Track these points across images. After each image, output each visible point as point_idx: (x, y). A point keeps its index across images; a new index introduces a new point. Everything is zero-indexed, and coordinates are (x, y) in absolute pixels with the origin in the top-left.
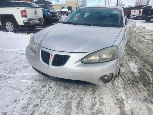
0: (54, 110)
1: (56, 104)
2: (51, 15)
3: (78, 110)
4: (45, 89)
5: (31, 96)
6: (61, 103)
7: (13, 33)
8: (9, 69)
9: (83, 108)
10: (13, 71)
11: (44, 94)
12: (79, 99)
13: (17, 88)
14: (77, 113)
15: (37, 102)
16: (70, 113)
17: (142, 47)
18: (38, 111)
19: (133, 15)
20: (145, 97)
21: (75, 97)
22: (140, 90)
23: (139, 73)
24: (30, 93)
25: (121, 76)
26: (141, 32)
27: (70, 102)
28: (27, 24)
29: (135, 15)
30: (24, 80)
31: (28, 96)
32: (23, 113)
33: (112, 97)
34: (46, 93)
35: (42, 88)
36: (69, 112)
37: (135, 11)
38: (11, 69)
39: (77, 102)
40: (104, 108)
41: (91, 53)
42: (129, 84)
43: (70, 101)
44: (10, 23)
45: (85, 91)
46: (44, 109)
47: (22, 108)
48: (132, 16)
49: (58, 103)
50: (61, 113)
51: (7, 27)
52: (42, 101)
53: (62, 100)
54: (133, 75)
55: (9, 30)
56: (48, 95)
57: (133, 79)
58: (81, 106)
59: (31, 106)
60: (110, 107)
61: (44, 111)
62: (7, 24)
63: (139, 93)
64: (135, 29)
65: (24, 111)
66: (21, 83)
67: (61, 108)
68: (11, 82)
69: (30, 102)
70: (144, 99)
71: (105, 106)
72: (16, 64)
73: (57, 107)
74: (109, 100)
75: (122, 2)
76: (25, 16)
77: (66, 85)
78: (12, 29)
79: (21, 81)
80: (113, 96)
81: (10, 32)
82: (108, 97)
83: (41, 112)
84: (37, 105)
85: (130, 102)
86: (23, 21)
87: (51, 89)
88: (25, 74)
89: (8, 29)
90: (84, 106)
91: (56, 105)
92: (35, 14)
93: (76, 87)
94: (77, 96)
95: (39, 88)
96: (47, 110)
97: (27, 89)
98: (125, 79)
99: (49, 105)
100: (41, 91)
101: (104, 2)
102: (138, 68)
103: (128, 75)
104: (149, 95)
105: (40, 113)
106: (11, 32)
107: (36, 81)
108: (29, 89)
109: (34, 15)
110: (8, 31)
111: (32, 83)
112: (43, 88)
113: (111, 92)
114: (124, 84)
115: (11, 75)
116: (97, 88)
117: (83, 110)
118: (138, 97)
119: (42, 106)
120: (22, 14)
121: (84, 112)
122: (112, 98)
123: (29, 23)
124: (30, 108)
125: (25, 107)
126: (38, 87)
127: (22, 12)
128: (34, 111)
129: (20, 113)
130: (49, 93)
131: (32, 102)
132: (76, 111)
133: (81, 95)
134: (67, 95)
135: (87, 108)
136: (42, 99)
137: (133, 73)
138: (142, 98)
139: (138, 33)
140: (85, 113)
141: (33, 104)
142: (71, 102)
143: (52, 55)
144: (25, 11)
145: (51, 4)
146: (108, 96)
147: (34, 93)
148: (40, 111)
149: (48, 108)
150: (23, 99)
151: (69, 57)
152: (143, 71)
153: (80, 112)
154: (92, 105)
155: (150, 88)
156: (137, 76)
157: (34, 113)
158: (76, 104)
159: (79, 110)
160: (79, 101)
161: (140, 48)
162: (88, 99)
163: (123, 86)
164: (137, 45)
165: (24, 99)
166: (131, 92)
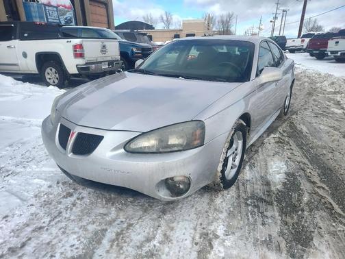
0: (67, 241)
1: (76, 229)
2: (138, 53)
3: (111, 246)
4: (70, 200)
5: (38, 211)
6: (86, 230)
7: (56, 88)
8: (19, 158)
9: (124, 244)
10: (26, 161)
11: (62, 210)
12: (125, 225)
13: (19, 194)
14: (108, 252)
15: (44, 222)
16: (95, 251)
17: (322, 127)
18: (37, 239)
19: (332, 52)
20: (270, 236)
21: (118, 221)
22: (266, 220)
23: (284, 184)
24: (39, 205)
25: (238, 188)
26: (338, 92)
27: (103, 230)
28: (84, 72)
29: (337, 52)
30: (36, 181)
31: (33, 210)
32: (11, 239)
33: (195, 229)
34: (67, 208)
35: (64, 197)
36: (94, 249)
37: (337, 42)
38: (23, 158)
39: (119, 231)
40: (167, 250)
41: (143, 133)
42: (247, 205)
43: (104, 227)
44: (54, 70)
45: (145, 211)
46: (50, 237)
47: (13, 231)
48: (329, 54)
49: (80, 229)
50: (77, 248)
51: (47, 77)
52: (53, 223)
53: (90, 225)
54: (266, 188)
55: (51, 82)
56: (68, 211)
57: (263, 197)
58: (122, 239)
59: (29, 229)
60: (180, 247)
61: (47, 241)
62: (48, 70)
63: (261, 227)
64: (326, 83)
65: (13, 236)
66: (30, 184)
67: (82, 240)
68: (15, 182)
69: (32, 221)
70: (265, 241)
71: (170, 244)
72: (36, 150)
73: (75, 236)
74: (184, 234)
75: (315, 22)
76: (81, 55)
77: (112, 195)
78: (56, 82)
79: (31, 181)
80: (198, 226)
81: (51, 87)
82: (186, 229)
83: (42, 241)
84: (41, 228)
85: (228, 243)
86: (77, 66)
87: (78, 202)
88: (44, 169)
89: (48, 80)
90: (127, 240)
91: (75, 233)
92: (102, 51)
93: (131, 202)
94: (124, 220)
95: (59, 198)
96: (54, 239)
97: (36, 196)
98: (244, 195)
99: (63, 230)
100: (60, 203)
101: (271, 22)
102: (287, 174)
103: (255, 187)
104: (281, 234)
105: (38, 244)
106: (53, 87)
107: (58, 183)
108: (40, 197)
109: (100, 54)
110: (48, 85)
111: (50, 187)
112: (67, 198)
113: (198, 219)
114: (235, 204)
115: (19, 169)
116: (173, 209)
117: (121, 248)
118: (254, 234)
119: (49, 231)
120: (76, 51)
121: (122, 252)
122: (192, 231)
123: (87, 69)
124: (26, 233)
125: (18, 230)
126: (59, 194)
127: (75, 47)
128: (30, 239)
129: (4, 238)
130: (71, 209)
131: (35, 221)
132: (108, 247)
133: (132, 218)
134: (105, 215)
135: (131, 244)
136: (56, 217)
137: (268, 184)
138: (262, 237)
139: (329, 93)
140: (122, 254)
141: (35, 226)
142: (106, 230)
143: (73, 133)
144: (81, 46)
145: (154, 28)
146: (187, 226)
147: (46, 205)
148: (41, 239)
149: (58, 236)
150: (21, 215)
151: (100, 138)
152: (295, 179)
153: (114, 251)
154: (144, 239)
155: (293, 218)
156: (274, 190)
157: (29, 242)
158: (114, 234)
159: (114, 247)
160: (122, 230)
161: (315, 129)
162: (142, 228)
163: (231, 209)
164: (314, 120)
165: (23, 216)
166: (242, 222)
